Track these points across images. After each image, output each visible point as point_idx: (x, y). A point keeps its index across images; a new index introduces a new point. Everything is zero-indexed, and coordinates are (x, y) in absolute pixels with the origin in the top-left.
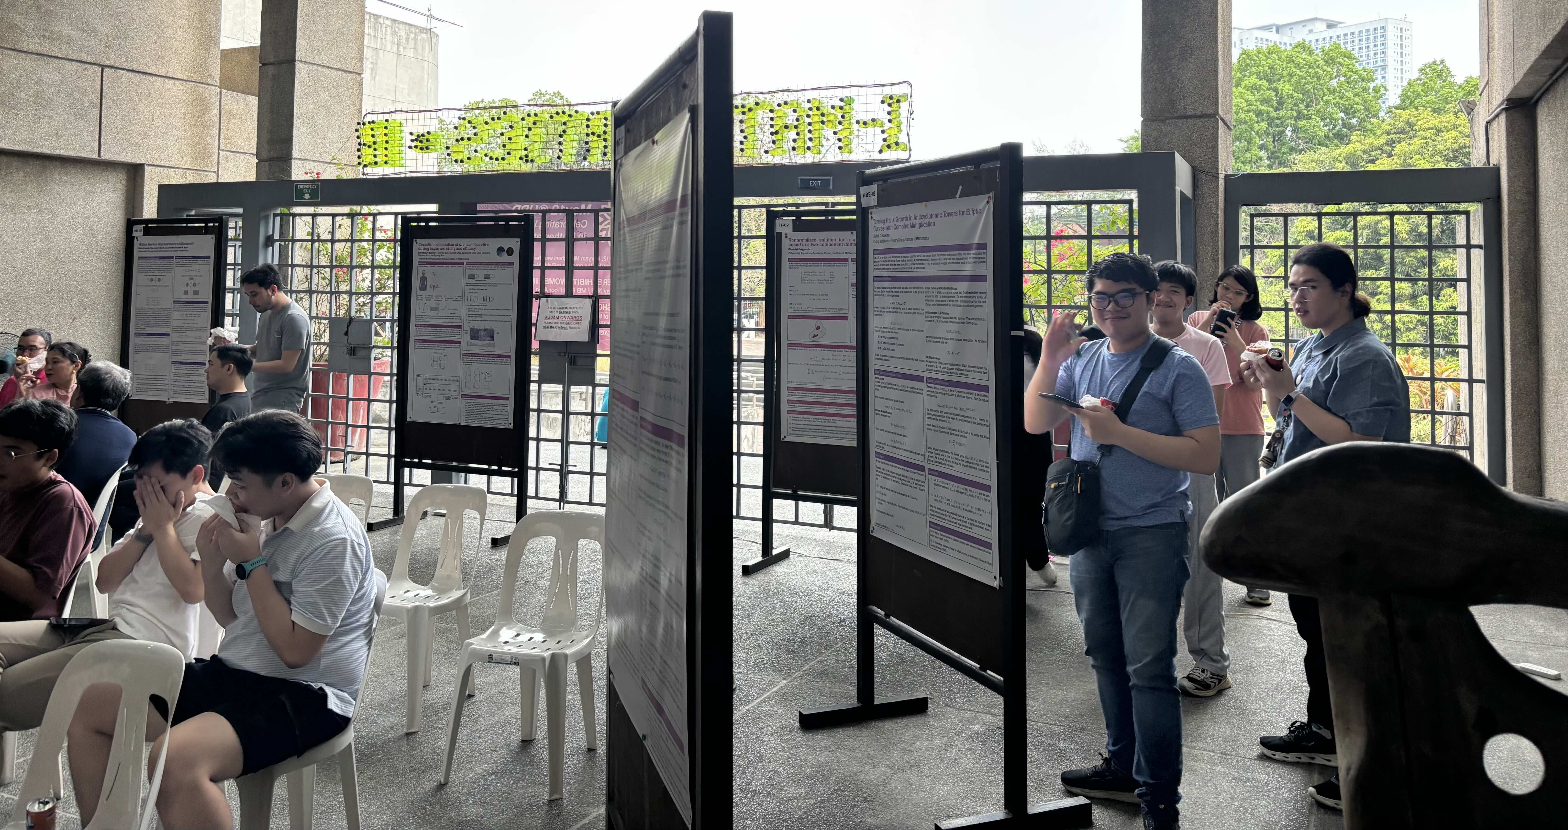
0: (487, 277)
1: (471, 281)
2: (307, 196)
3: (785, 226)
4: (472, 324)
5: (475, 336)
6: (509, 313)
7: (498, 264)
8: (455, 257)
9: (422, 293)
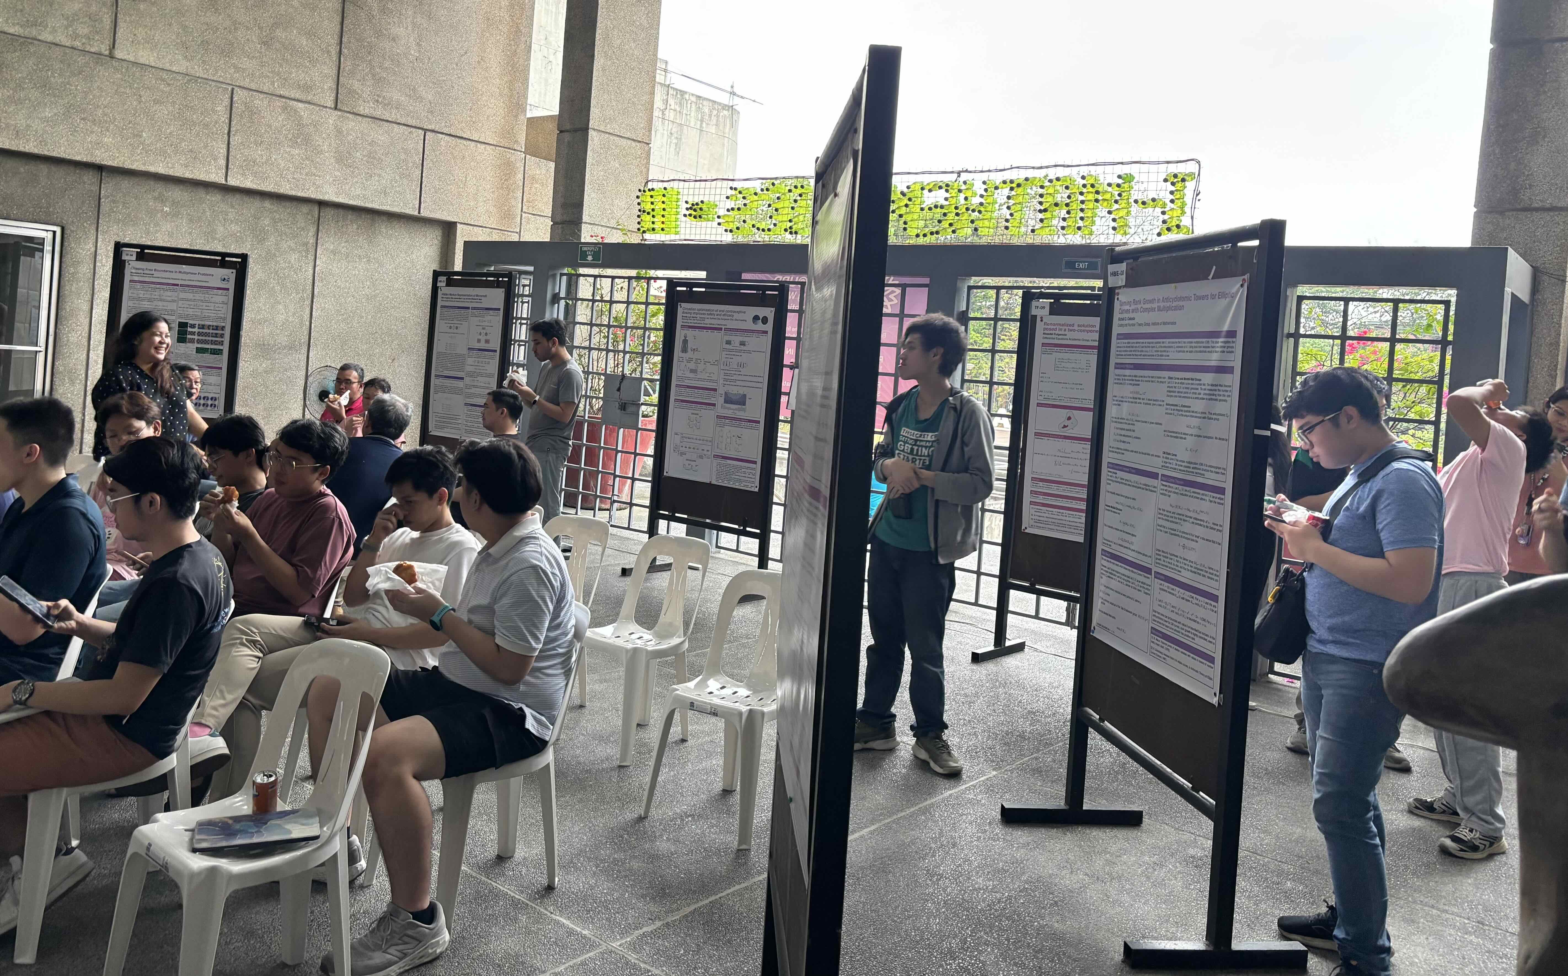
0: (743, 344)
1: (728, 346)
2: (590, 258)
3: (1040, 308)
4: (727, 388)
5: (728, 400)
6: (760, 380)
7: (753, 331)
8: (715, 323)
9: (683, 355)
